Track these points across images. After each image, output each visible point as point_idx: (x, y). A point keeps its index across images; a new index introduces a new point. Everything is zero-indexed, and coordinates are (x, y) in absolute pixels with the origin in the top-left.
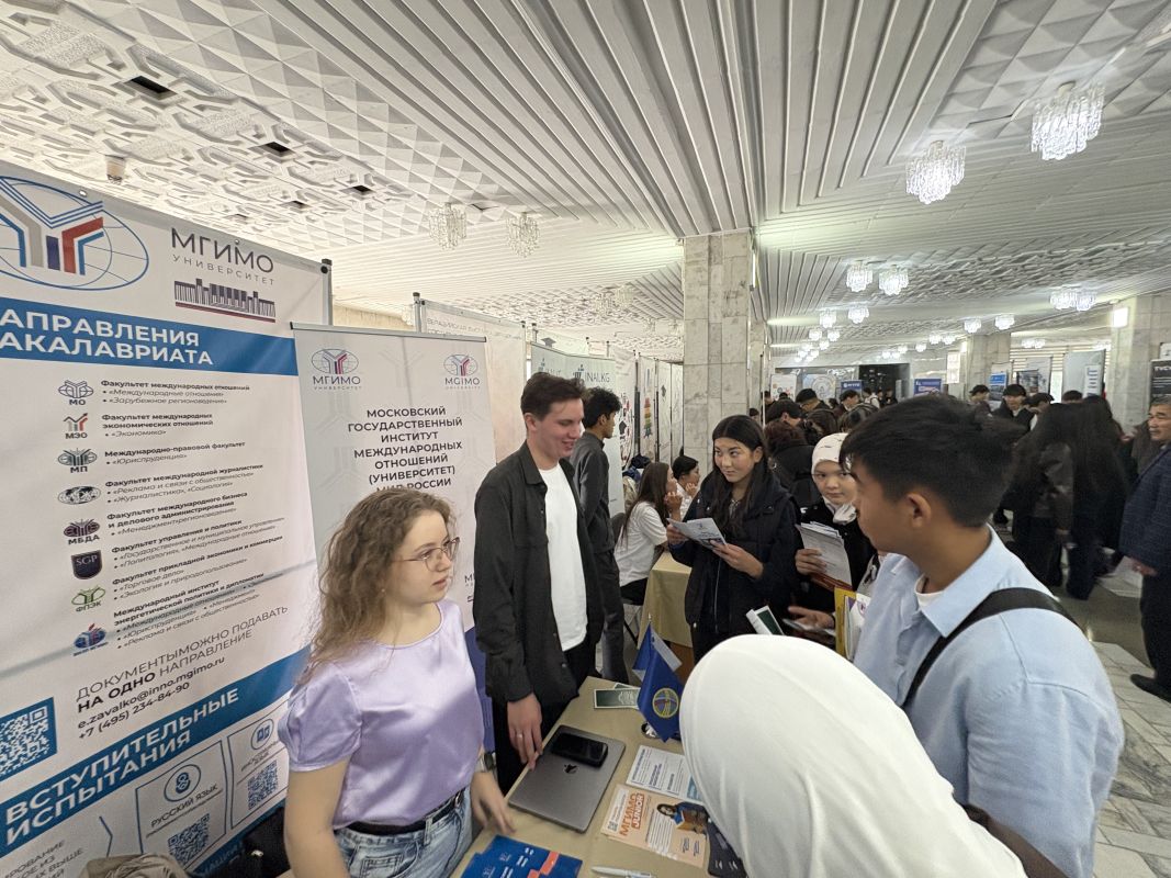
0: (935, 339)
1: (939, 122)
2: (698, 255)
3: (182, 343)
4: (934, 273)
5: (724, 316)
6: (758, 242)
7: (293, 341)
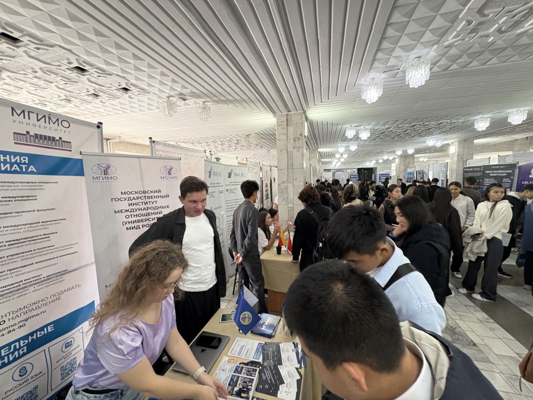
0: (385, 158)
1: (372, 71)
2: (282, 122)
3: (19, 161)
4: (381, 131)
5: (294, 148)
6: (308, 117)
7: (82, 160)
